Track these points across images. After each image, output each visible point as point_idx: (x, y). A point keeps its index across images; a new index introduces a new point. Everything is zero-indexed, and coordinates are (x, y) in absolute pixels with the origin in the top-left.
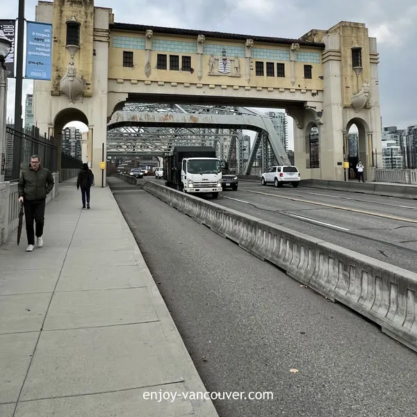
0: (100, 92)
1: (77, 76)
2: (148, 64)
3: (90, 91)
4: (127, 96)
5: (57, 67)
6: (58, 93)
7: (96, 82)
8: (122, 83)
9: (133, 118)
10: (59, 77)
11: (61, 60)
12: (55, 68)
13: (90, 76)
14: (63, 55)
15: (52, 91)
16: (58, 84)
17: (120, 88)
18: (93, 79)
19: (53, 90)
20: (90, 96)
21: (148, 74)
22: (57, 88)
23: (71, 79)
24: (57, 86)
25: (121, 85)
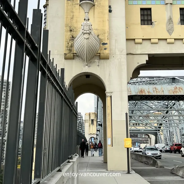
0: (118, 53)
1: (92, 33)
2: (170, 20)
3: (107, 52)
4: (147, 58)
5: (70, 27)
6: (72, 55)
7: (113, 42)
8: (141, 43)
9: (141, 91)
10: (73, 38)
11: (75, 19)
12: (69, 29)
13: (107, 35)
14: (76, 14)
15: (65, 54)
16: (72, 46)
17: (139, 49)
18: (109, 38)
19: (67, 52)
20: (107, 58)
21: (170, 31)
22: (70, 50)
23: (86, 36)
24: (70, 48)
25: (139, 45)
